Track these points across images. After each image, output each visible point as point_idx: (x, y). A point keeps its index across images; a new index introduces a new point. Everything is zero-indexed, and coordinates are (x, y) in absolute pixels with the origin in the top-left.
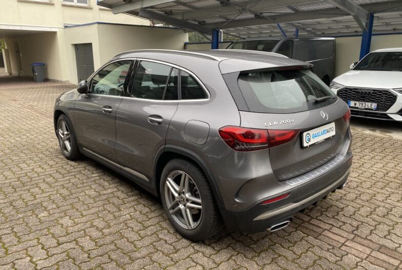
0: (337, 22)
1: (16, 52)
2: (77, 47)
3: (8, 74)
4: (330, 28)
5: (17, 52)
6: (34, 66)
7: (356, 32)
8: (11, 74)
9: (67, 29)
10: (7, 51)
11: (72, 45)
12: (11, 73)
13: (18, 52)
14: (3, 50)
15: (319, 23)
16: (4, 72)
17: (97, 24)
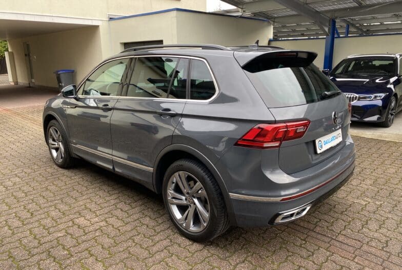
1: (26, 55)
2: (128, 46)
3: (13, 84)
6: (59, 74)
8: (16, 83)
9: (113, 22)
10: (11, 55)
11: (121, 43)
13: (29, 55)
14: (6, 54)
16: (7, 80)
17: (175, 12)
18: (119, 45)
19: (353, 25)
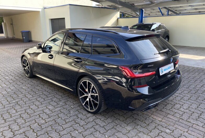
0: (192, 6)
2: (53, 21)
3: (6, 37)
4: (185, 10)
5: (12, 24)
6: (23, 33)
7: (199, 12)
9: (46, 9)
10: (5, 24)
12: (8, 37)
15: (181, 7)
17: (69, 6)
18: (48, 20)
19: (171, 11)
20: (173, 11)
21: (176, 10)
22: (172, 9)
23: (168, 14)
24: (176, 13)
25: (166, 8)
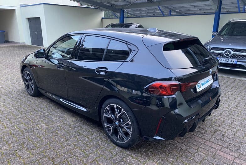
0: (194, 6)
2: (30, 20)
4: (190, 10)
7: (205, 12)
9: (22, 8)
15: (184, 7)
17: (43, 5)
18: (25, 19)
19: (174, 11)
20: (177, 11)
21: (180, 11)
22: (175, 9)
23: (170, 15)
24: (180, 13)
25: (167, 8)
